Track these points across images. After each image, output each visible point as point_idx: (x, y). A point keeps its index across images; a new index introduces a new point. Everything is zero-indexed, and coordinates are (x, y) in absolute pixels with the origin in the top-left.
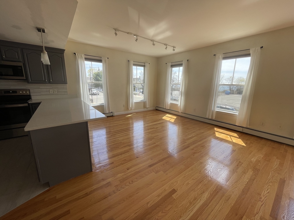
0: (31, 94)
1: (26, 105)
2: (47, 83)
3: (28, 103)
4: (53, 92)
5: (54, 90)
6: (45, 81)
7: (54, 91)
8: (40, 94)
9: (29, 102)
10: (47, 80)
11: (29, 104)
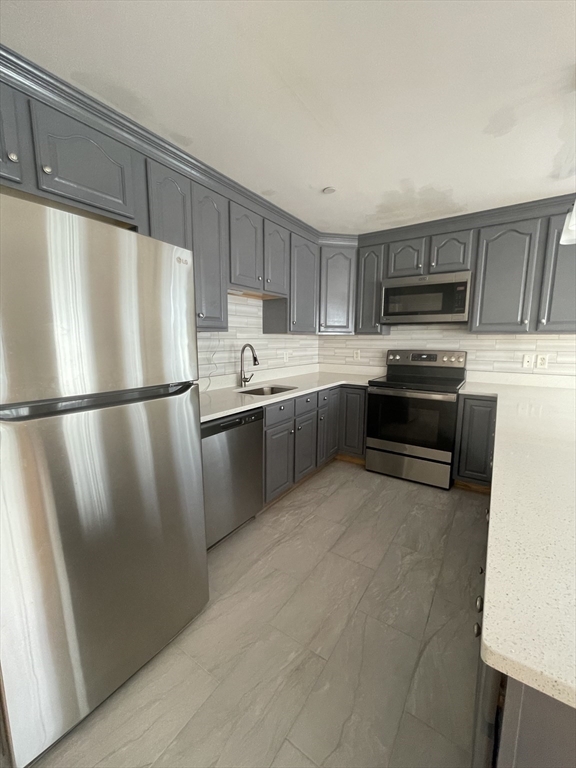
0: (468, 367)
1: (452, 397)
2: (525, 332)
3: (456, 392)
4: (536, 362)
5: (539, 357)
6: (522, 322)
7: (539, 361)
8: (490, 368)
9: (460, 392)
10: (530, 322)
11: (458, 395)
